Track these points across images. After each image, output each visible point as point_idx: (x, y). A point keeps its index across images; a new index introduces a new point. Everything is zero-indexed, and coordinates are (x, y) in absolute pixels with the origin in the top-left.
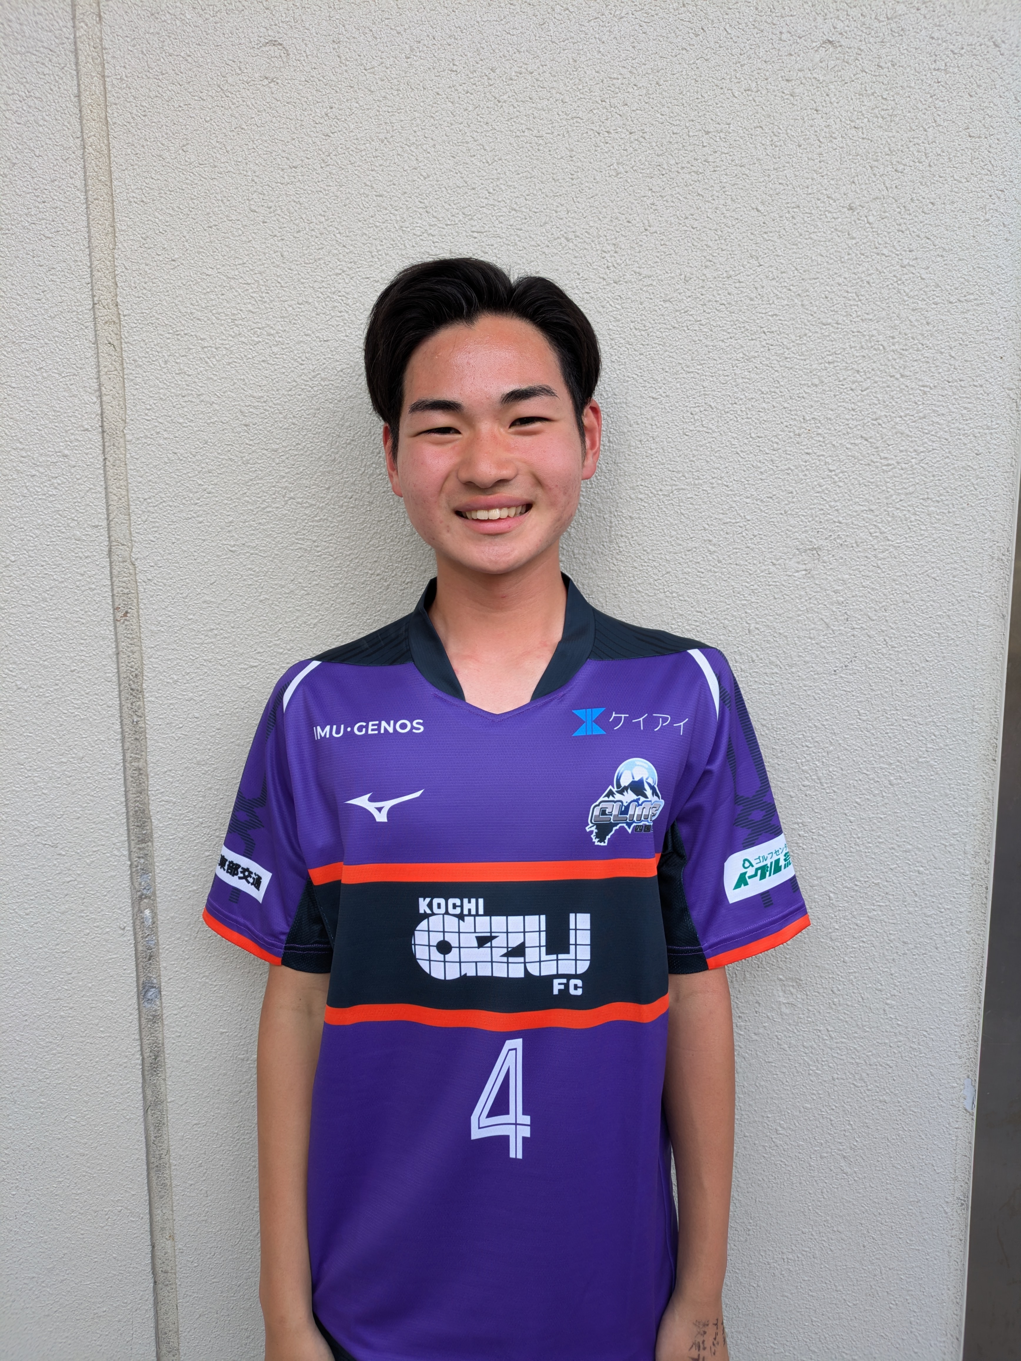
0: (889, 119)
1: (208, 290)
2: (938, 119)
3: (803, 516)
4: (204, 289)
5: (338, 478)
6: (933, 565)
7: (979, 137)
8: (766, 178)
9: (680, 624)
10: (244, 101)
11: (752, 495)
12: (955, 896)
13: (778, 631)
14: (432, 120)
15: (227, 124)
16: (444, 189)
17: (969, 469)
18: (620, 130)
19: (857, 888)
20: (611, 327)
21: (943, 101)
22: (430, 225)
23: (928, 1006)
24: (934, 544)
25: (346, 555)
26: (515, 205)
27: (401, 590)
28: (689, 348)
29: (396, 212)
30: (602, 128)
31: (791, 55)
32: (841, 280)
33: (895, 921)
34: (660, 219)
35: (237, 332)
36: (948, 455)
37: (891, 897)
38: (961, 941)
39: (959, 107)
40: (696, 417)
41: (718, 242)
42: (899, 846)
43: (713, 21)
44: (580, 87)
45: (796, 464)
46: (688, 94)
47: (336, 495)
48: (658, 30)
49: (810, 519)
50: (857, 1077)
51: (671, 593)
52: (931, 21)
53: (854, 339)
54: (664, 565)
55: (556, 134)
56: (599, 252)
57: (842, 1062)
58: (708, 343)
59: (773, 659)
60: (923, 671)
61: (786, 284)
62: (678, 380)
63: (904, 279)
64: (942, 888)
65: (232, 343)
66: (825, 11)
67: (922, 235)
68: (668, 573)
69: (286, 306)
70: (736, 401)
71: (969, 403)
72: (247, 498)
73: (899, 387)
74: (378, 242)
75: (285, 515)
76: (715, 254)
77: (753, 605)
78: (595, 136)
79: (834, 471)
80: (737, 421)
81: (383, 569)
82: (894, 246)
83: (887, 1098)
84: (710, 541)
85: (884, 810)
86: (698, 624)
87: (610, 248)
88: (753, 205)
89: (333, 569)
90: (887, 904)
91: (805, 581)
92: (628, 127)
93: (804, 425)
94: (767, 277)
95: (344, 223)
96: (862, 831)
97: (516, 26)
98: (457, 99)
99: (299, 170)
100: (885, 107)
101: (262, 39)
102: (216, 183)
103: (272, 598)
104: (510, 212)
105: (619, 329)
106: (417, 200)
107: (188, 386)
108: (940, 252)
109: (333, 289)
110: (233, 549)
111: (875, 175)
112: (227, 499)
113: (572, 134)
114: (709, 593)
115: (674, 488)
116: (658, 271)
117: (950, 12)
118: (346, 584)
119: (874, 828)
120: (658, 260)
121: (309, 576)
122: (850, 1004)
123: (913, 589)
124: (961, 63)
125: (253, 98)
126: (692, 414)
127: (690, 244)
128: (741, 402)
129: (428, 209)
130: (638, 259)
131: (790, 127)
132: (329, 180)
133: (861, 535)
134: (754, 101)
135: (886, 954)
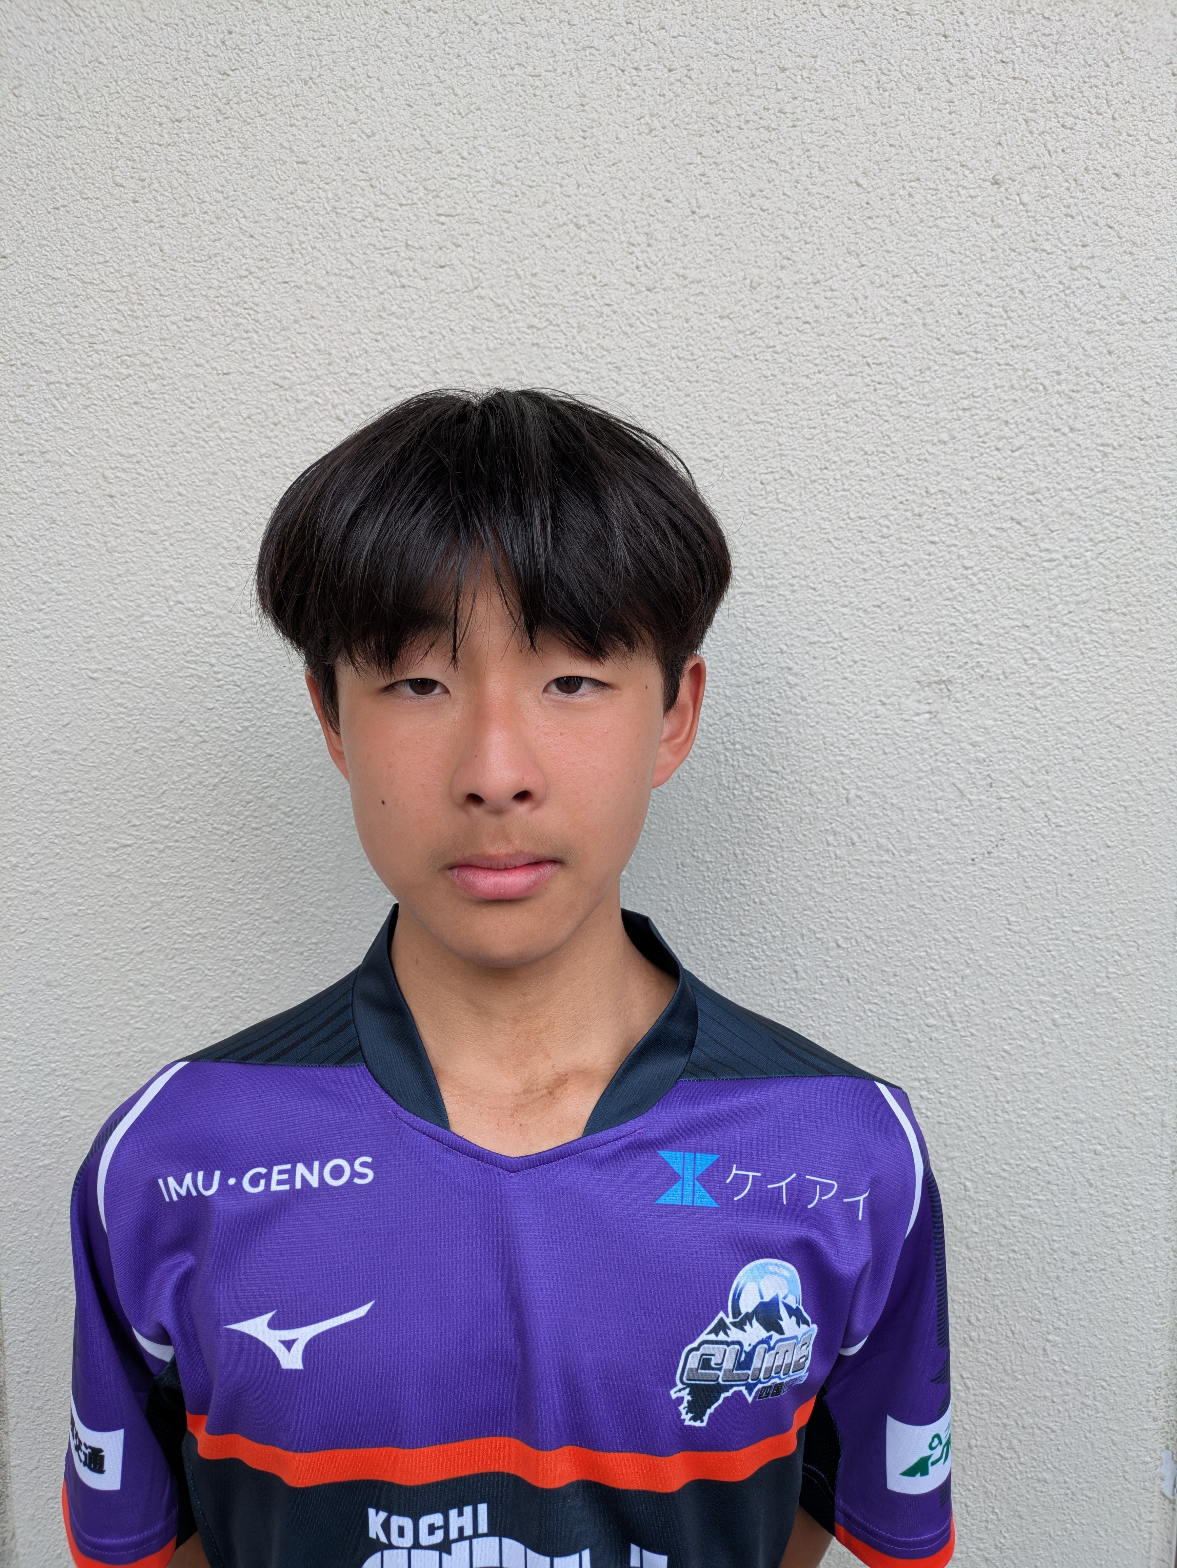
0: (1053, 48)
1: (55, 300)
2: (1126, 49)
3: (926, 633)
4: (49, 299)
6: (1117, 707)
8: (871, 137)
9: (746, 789)
10: (101, 22)
11: (851, 603)
12: (1148, 1187)
13: (888, 800)
14: (378, 50)
15: (77, 56)
16: (396, 153)
17: (1170, 567)
18: (654, 66)
19: (1004, 1174)
20: (642, 355)
21: (1134, 22)
22: (376, 206)
23: (1109, 1344)
24: (1118, 676)
25: (260, 685)
26: (501, 177)
28: (758, 386)
29: (327, 187)
30: (628, 62)
32: (981, 288)
33: (1060, 1223)
34: (714, 196)
35: (98, 362)
36: (1139, 546)
37: (1055, 1188)
38: (1156, 1252)
40: (769, 488)
41: (800, 231)
42: (1066, 1114)
45: (916, 557)
49: (936, 639)
51: (733, 744)
53: (1002, 375)
54: (723, 704)
55: (559, 71)
56: (625, 245)
57: (983, 1422)
58: (785, 379)
59: (883, 841)
60: (1102, 861)
61: (900, 294)
62: (742, 434)
63: (1073, 287)
64: (1129, 1176)
65: (89, 378)
67: (1102, 222)
68: (728, 714)
69: (168, 324)
70: (828, 464)
71: (1171, 470)
72: (114, 603)
73: (1067, 445)
74: (300, 230)
75: (169, 627)
76: (795, 249)
77: (853, 762)
79: (971, 568)
80: (829, 495)
82: (1060, 238)
83: (1048, 1476)
84: (790, 669)
85: (1045, 1061)
86: (772, 789)
87: (640, 239)
88: (851, 177)
89: (241, 705)
90: (1050, 1197)
91: (929, 728)
92: (668, 64)
93: (927, 501)
94: (872, 283)
95: (251, 202)
96: (1012, 1093)
99: (184, 124)
100: (1047, 31)
102: (64, 143)
103: (152, 747)
104: (493, 186)
105: (654, 359)
106: (356, 169)
107: (27, 439)
108: (1127, 247)
109: (236, 298)
110: (95, 675)
111: (1031, 132)
112: (86, 602)
113: (583, 72)
114: (788, 744)
116: (712, 274)
118: (260, 727)
119: (1031, 1087)
120: (711, 257)
121: (206, 715)
122: (994, 1339)
123: (1087, 742)
125: (116, 17)
126: (762, 483)
127: (758, 234)
128: (834, 466)
129: (373, 182)
130: (682, 256)
131: (906, 61)
132: (229, 141)
133: (1011, 661)
134: (853, 22)
135: (1047, 1268)
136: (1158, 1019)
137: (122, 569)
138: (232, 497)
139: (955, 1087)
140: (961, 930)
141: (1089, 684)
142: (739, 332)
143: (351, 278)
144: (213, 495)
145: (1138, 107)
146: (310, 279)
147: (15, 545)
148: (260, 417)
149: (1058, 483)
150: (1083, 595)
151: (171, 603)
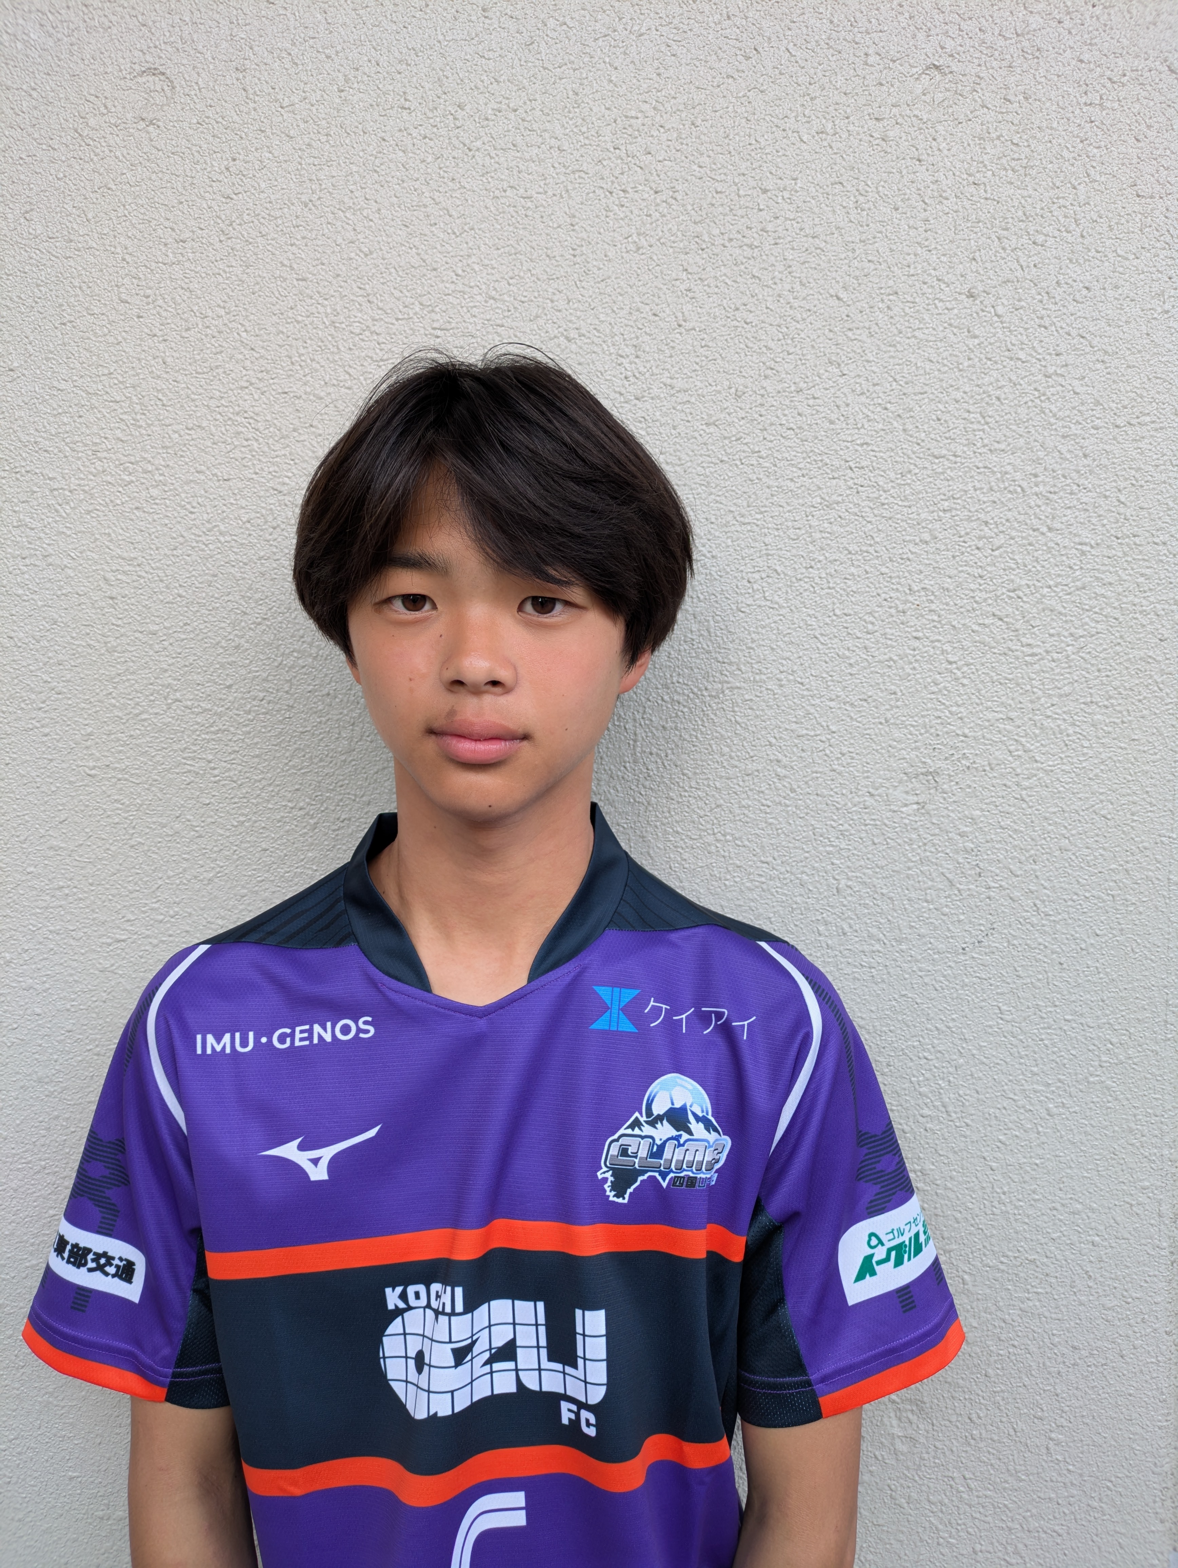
0: (1022, 171)
1: (60, 411)
2: (1092, 172)
3: (912, 726)
4: (54, 409)
5: (243, 672)
6: (1101, 797)
7: (1152, 197)
8: (850, 254)
9: (738, 879)
10: (111, 151)
11: (838, 697)
12: (1148, 1279)
13: (879, 890)
14: (376, 175)
15: (87, 183)
16: (393, 270)
17: (1149, 660)
18: (640, 188)
19: (1002, 1267)
21: (1099, 147)
22: (374, 320)
23: (1113, 1443)
24: (1102, 767)
25: (256, 781)
26: (494, 292)
27: (334, 830)
28: (743, 489)
29: (326, 302)
30: (616, 185)
31: (881, 84)
32: (959, 395)
33: (1060, 1316)
34: (699, 310)
35: (101, 469)
36: (1119, 641)
37: (1053, 1280)
38: (1158, 1346)
39: (1121, 156)
40: (756, 586)
41: (783, 342)
42: (1063, 1205)
43: (769, 39)
44: (584, 129)
45: (901, 653)
46: (737, 138)
47: (240, 695)
48: (693, 51)
49: (923, 731)
50: (1010, 1549)
51: (724, 835)
52: (1078, 38)
53: (980, 477)
54: (713, 796)
55: (550, 193)
56: (614, 357)
57: (987, 1526)
58: (771, 483)
59: (874, 931)
60: (1092, 950)
61: (880, 401)
62: (729, 534)
63: (1049, 394)
64: (1128, 1267)
65: (92, 484)
66: (929, 24)
67: (1074, 333)
68: (718, 806)
69: (170, 432)
70: (813, 563)
71: (1148, 568)
72: (113, 701)
73: (1046, 545)
74: (300, 343)
75: (167, 725)
76: (778, 360)
77: (842, 852)
78: (606, 196)
79: (955, 662)
80: (815, 592)
81: (307, 800)
82: (1034, 347)
84: (778, 761)
85: (1041, 1152)
86: (763, 879)
87: (629, 351)
88: (831, 291)
89: (236, 800)
90: (1049, 1290)
91: (917, 819)
92: (654, 186)
93: (910, 598)
94: (853, 391)
95: (252, 317)
96: (1008, 1184)
97: (494, 46)
98: (411, 146)
99: (188, 244)
100: (1016, 156)
101: (137, 67)
102: (72, 263)
103: (148, 842)
104: (486, 302)
106: (354, 286)
107: (30, 543)
108: (1099, 355)
109: (237, 408)
110: (93, 772)
111: (1004, 249)
112: (85, 701)
113: (573, 194)
114: (778, 835)
115: (725, 685)
116: (698, 383)
117: (1105, 25)
118: (256, 822)
119: (1027, 1178)
120: (697, 368)
121: (202, 811)
122: (996, 1438)
123: (1074, 832)
124: (1122, 95)
125: (125, 147)
126: (749, 582)
127: (742, 346)
128: (819, 566)
129: (370, 298)
130: (669, 366)
131: (882, 183)
132: (231, 259)
133: (996, 753)
134: (831, 147)
135: (1048, 1364)
136: (1151, 1108)
137: (121, 668)
138: (230, 597)
139: (951, 1178)
140: (953, 1019)
141: (1074, 774)
142: (725, 438)
143: (349, 388)
144: (212, 597)
145: (1105, 226)
146: (308, 390)
147: (16, 645)
148: (259, 521)
149: (1038, 581)
150: (1066, 688)
151: (170, 701)
